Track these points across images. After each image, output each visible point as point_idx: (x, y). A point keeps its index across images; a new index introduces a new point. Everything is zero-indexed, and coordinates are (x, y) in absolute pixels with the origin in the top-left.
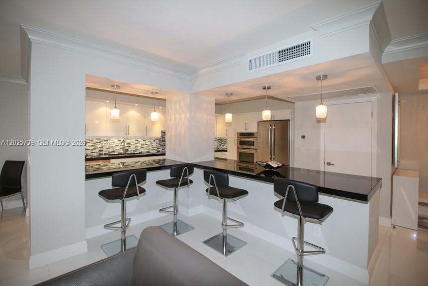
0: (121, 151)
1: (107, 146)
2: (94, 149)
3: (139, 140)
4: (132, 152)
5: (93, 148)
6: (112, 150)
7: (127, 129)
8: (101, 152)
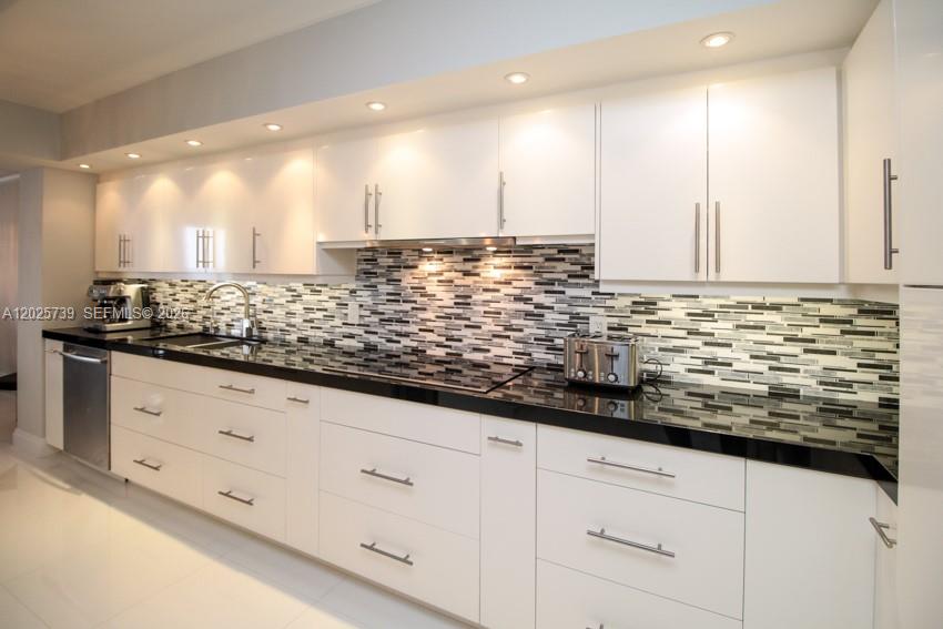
4: (279, 335)
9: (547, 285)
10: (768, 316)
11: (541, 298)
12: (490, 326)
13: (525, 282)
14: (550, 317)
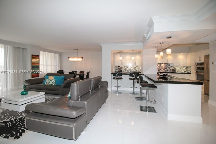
0: (135, 71)
1: (130, 69)
2: (126, 70)
7: (135, 63)
9: (167, 66)
10: (181, 68)
11: (166, 67)
12: (162, 69)
13: (165, 66)
14: (167, 68)
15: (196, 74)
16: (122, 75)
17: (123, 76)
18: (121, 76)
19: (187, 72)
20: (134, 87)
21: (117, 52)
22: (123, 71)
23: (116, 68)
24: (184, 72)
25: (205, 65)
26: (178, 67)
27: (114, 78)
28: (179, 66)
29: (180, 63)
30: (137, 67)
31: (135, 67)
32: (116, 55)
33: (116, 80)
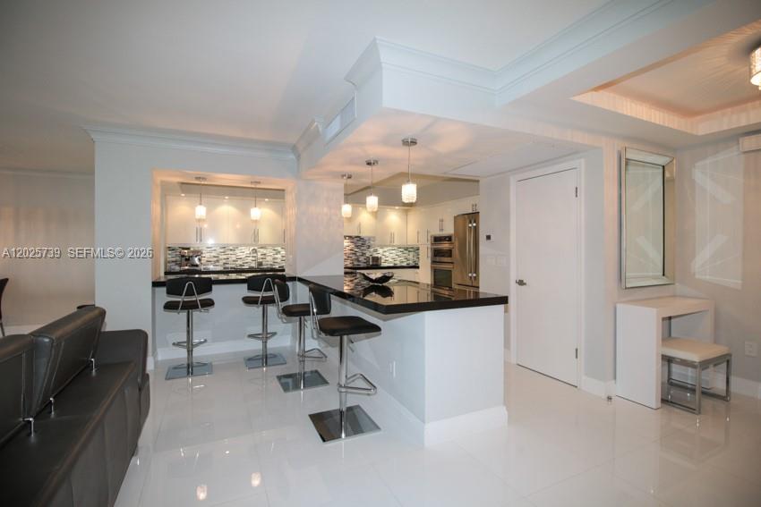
0: (254, 265)
1: (234, 258)
2: (218, 261)
3: (279, 249)
4: (269, 266)
5: (215, 259)
6: (241, 263)
7: (256, 235)
8: (227, 266)
11: (356, 249)
13: (353, 246)
14: (358, 254)
15: (432, 267)
16: (214, 287)
17: (217, 293)
18: (210, 290)
19: (404, 264)
20: (265, 336)
21: (179, 183)
22: (202, 268)
23: (170, 258)
24: (399, 264)
25: (457, 244)
26: (386, 249)
27: (169, 306)
28: (387, 246)
29: (392, 235)
30: (262, 250)
31: (255, 251)
32: (168, 197)
33: (184, 314)
